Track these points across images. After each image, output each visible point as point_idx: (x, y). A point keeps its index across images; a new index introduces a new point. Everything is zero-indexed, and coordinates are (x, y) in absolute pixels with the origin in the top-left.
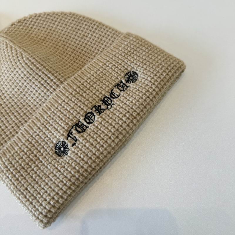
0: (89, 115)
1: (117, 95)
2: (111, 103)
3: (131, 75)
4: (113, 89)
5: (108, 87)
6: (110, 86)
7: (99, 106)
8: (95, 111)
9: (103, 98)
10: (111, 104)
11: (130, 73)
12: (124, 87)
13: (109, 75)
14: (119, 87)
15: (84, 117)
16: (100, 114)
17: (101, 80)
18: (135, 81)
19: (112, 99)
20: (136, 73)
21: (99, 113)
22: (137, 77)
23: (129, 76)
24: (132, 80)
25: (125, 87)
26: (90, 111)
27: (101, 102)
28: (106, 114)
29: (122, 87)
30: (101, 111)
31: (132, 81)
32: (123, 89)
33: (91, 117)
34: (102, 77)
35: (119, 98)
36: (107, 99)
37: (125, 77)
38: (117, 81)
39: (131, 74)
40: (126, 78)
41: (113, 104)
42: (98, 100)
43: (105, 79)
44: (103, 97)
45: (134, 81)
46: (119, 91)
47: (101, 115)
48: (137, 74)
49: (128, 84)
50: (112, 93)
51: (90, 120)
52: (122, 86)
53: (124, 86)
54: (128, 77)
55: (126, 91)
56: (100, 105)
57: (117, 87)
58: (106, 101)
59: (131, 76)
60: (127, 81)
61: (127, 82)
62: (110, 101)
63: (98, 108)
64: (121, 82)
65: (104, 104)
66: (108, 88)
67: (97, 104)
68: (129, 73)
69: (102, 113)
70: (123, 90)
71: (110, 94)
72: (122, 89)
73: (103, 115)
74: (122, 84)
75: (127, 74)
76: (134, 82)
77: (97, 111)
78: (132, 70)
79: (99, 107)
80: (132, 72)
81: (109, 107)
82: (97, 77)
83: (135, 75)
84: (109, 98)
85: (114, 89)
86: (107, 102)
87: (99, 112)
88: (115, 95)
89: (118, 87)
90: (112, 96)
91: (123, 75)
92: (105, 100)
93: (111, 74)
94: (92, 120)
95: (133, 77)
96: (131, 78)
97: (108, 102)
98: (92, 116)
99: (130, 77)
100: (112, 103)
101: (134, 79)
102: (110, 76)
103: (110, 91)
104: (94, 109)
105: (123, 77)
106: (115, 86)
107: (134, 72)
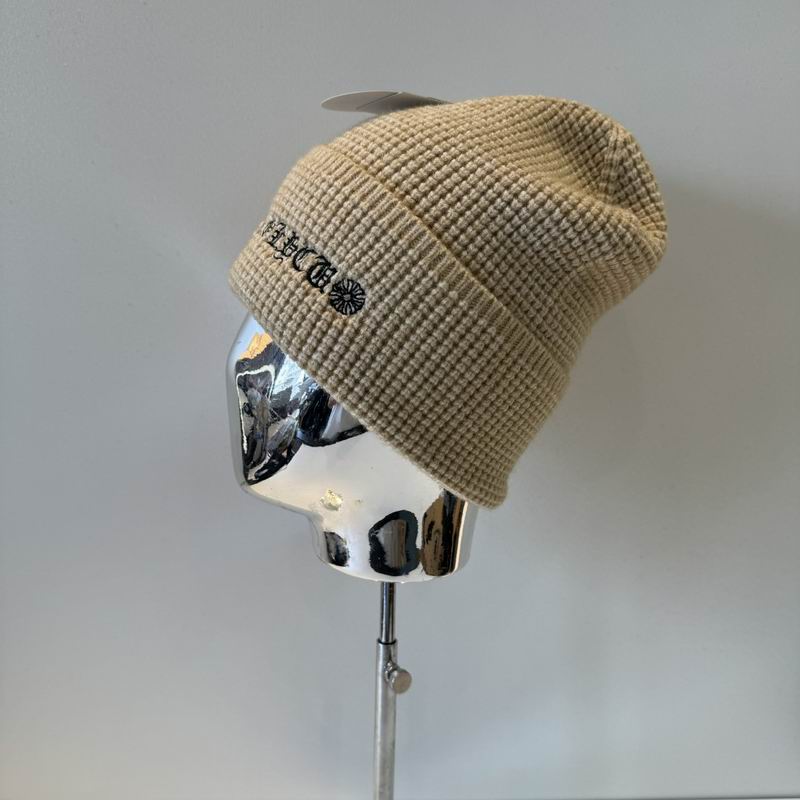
1: (300, 265)
3: (355, 296)
4: (316, 253)
5: (318, 239)
6: (318, 246)
11: (359, 294)
12: (321, 278)
13: (351, 240)
14: (318, 268)
17: (333, 220)
18: (337, 306)
19: (293, 255)
20: (360, 308)
22: (348, 311)
23: (352, 290)
24: (341, 298)
25: (321, 282)
29: (320, 275)
31: (336, 300)
32: (315, 277)
34: (342, 222)
37: (348, 280)
38: (334, 261)
39: (358, 297)
40: (346, 282)
43: (337, 230)
45: (337, 304)
46: (306, 267)
49: (327, 289)
50: (306, 251)
52: (325, 275)
53: (325, 279)
54: (350, 288)
55: (305, 283)
57: (323, 261)
59: (353, 296)
60: (336, 287)
61: (335, 285)
62: (291, 251)
64: (334, 271)
65: (286, 242)
66: (313, 241)
68: (359, 292)
70: (312, 276)
71: (303, 249)
72: (314, 274)
74: (328, 273)
75: (359, 285)
76: (333, 305)
80: (364, 299)
82: (341, 210)
83: (355, 305)
84: (296, 248)
85: (313, 255)
88: (300, 261)
89: (318, 264)
90: (300, 255)
91: (350, 274)
92: (295, 241)
93: (355, 245)
95: (351, 300)
96: (347, 297)
101: (343, 304)
102: (345, 242)
105: (344, 275)
106: (322, 257)
107: (363, 303)
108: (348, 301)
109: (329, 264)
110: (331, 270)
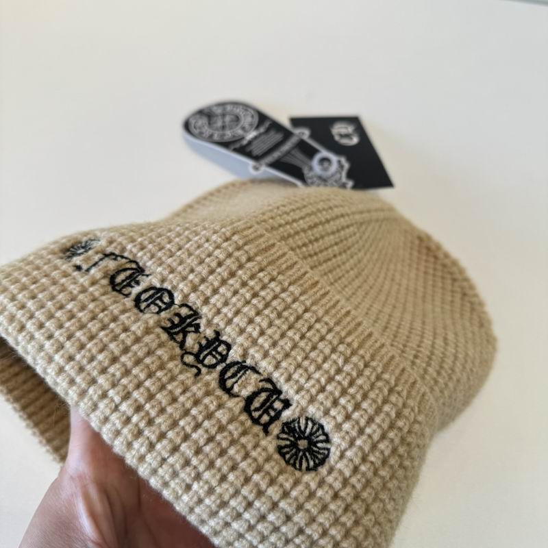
0: (166, 299)
1: (232, 387)
2: (205, 366)
3: (315, 444)
4: (258, 372)
5: (265, 355)
6: (265, 366)
7: (198, 327)
8: (178, 315)
9: (224, 338)
10: (200, 366)
11: (322, 442)
12: (266, 412)
13: (313, 361)
14: (263, 396)
15: (158, 286)
16: (164, 329)
17: (290, 333)
18: (288, 456)
19: (219, 368)
20: (322, 462)
21: (171, 328)
22: (304, 465)
23: (311, 434)
24: (294, 445)
25: (265, 418)
26: (178, 299)
27: (209, 333)
28: (161, 345)
29: (266, 407)
30: (177, 333)
31: (286, 446)
32: (257, 410)
33: (157, 305)
34: (303, 337)
35: (219, 392)
36: (220, 354)
37: (307, 419)
38: (288, 390)
39: (319, 445)
40: (303, 422)
41: (199, 370)
42: (218, 324)
43: (295, 346)
44: (229, 341)
45: (288, 453)
46: (246, 393)
47: (159, 330)
48: (315, 468)
49: (275, 429)
50: (242, 367)
51: (146, 300)
52: (271, 407)
53: (272, 413)
54: (308, 430)
55: (244, 417)
56: (201, 330)
57: (269, 386)
58: (215, 349)
59: (312, 443)
60: (289, 427)
61: (286, 424)
62: (214, 361)
63: (190, 325)
64: (287, 404)
65: (204, 342)
67: (203, 322)
68: (322, 438)
69: (164, 336)
70: (252, 408)
71: (238, 363)
72: (256, 404)
73: (158, 336)
74: (278, 405)
75: (321, 427)
76: (283, 455)
77: (176, 320)
78: (333, 449)
79: (193, 329)
80: (328, 450)
81: (190, 359)
82: (301, 322)
83: (314, 457)
84: (224, 358)
85: (255, 376)
86: (210, 353)
87: (174, 326)
88: (234, 380)
89: (263, 390)
90: (232, 371)
91: (312, 410)
92: (219, 345)
93: (319, 368)
94: (148, 306)
95: (309, 450)
96: (303, 444)
97: (209, 357)
98: (160, 307)
99: (309, 438)
100: (204, 370)
101: (296, 454)
102: (306, 363)
103: (249, 362)
104: (184, 311)
105: (303, 410)
106: (269, 380)
107: (328, 456)
108: (304, 451)
109: (280, 392)
110: (282, 401)
